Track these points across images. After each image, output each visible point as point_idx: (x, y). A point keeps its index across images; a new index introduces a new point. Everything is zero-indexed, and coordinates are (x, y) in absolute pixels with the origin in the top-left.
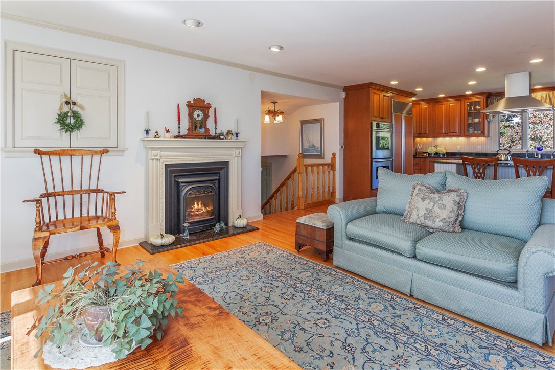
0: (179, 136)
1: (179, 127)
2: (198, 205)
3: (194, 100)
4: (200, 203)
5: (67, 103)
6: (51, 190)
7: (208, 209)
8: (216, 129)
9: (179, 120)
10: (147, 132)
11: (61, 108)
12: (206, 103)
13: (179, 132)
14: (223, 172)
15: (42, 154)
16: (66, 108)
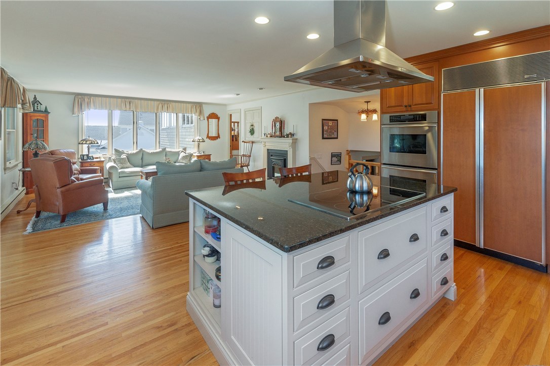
1: (272, 132)
3: (277, 117)
8: (284, 132)
9: (272, 128)
10: (265, 135)
11: (250, 128)
13: (272, 134)
15: (245, 142)
16: (252, 127)
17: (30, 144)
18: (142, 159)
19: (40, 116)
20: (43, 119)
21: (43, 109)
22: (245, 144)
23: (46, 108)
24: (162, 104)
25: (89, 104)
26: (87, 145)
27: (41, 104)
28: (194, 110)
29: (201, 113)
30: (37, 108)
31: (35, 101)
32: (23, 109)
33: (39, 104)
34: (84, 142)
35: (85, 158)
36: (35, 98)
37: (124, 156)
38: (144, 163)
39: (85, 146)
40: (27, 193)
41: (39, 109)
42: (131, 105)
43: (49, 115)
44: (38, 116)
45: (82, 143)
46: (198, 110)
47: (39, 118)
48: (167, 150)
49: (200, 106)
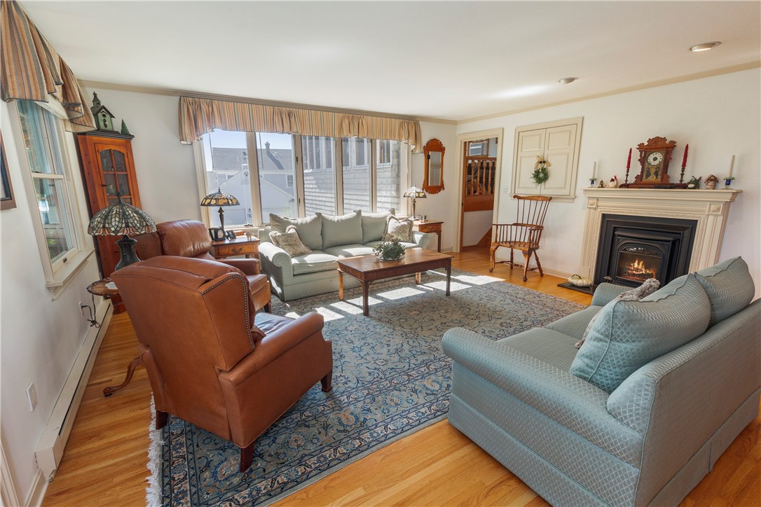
0: (626, 186)
1: (627, 175)
2: (639, 264)
3: (649, 141)
4: (641, 263)
5: (541, 162)
6: (520, 222)
7: (648, 271)
8: (682, 175)
9: (628, 167)
10: (593, 182)
11: (537, 166)
12: (667, 142)
13: (626, 181)
14: (687, 233)
15: (519, 198)
16: (540, 166)
17: (106, 217)
18: (322, 234)
19: (113, 144)
20: (123, 150)
21: (118, 128)
22: (521, 201)
23: (123, 124)
24: (348, 117)
25: (210, 116)
26: (218, 208)
27: (112, 116)
28: (404, 133)
29: (417, 138)
30: (106, 126)
31: (99, 109)
32: (72, 120)
33: (108, 116)
34: (213, 202)
35: (219, 237)
36: (96, 100)
37: (291, 230)
38: (327, 243)
39: (214, 211)
40: (117, 312)
41: (109, 128)
42: (293, 119)
43: (133, 141)
44: (108, 144)
45: (209, 204)
46: (413, 133)
47: (113, 148)
48: (363, 214)
49: (415, 124)
